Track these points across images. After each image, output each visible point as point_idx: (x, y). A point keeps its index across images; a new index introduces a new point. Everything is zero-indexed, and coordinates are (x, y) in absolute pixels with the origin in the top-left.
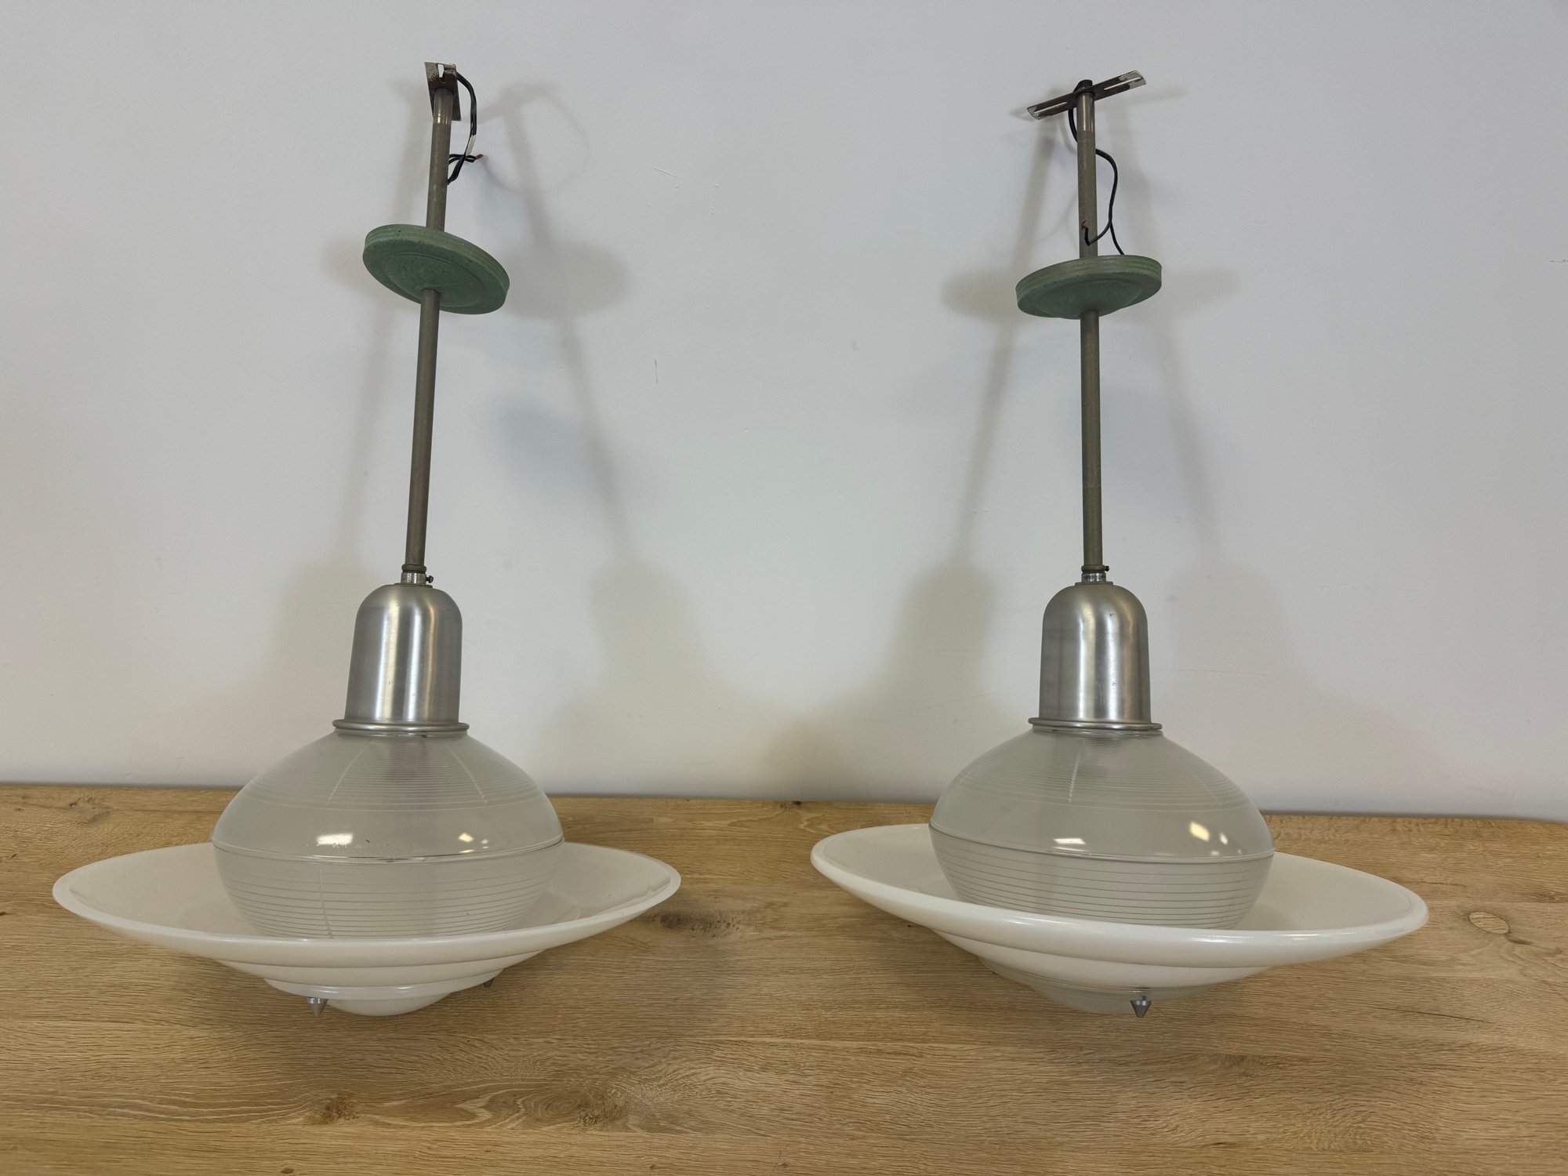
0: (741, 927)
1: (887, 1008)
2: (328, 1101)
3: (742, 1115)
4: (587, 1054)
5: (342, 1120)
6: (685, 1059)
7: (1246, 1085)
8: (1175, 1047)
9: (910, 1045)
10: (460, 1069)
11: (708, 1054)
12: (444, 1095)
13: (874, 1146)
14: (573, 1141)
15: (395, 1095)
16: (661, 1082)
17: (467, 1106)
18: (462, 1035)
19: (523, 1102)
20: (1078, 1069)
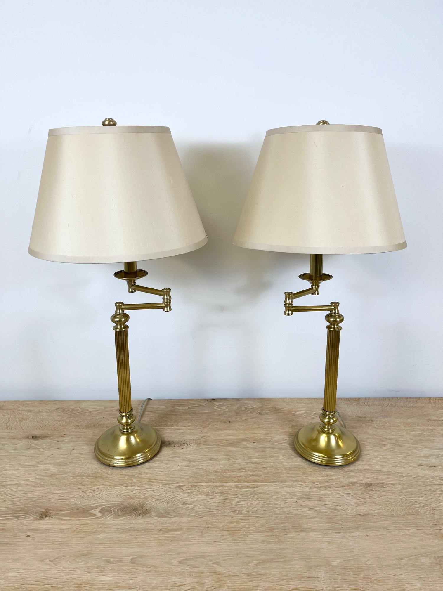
0: (192, 445)
1: (245, 471)
2: (42, 512)
3: (193, 510)
4: (136, 492)
5: (47, 518)
6: (172, 492)
7: (372, 494)
8: (347, 481)
9: (254, 484)
10: (89, 499)
11: (180, 490)
12: (84, 508)
13: (240, 519)
14: (131, 522)
15: (66, 509)
16: (164, 500)
17: (93, 512)
18: (90, 487)
19: (113, 510)
20: (313, 490)
